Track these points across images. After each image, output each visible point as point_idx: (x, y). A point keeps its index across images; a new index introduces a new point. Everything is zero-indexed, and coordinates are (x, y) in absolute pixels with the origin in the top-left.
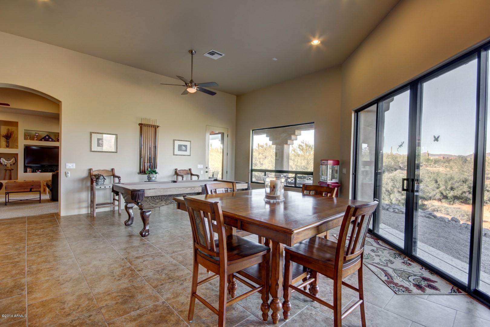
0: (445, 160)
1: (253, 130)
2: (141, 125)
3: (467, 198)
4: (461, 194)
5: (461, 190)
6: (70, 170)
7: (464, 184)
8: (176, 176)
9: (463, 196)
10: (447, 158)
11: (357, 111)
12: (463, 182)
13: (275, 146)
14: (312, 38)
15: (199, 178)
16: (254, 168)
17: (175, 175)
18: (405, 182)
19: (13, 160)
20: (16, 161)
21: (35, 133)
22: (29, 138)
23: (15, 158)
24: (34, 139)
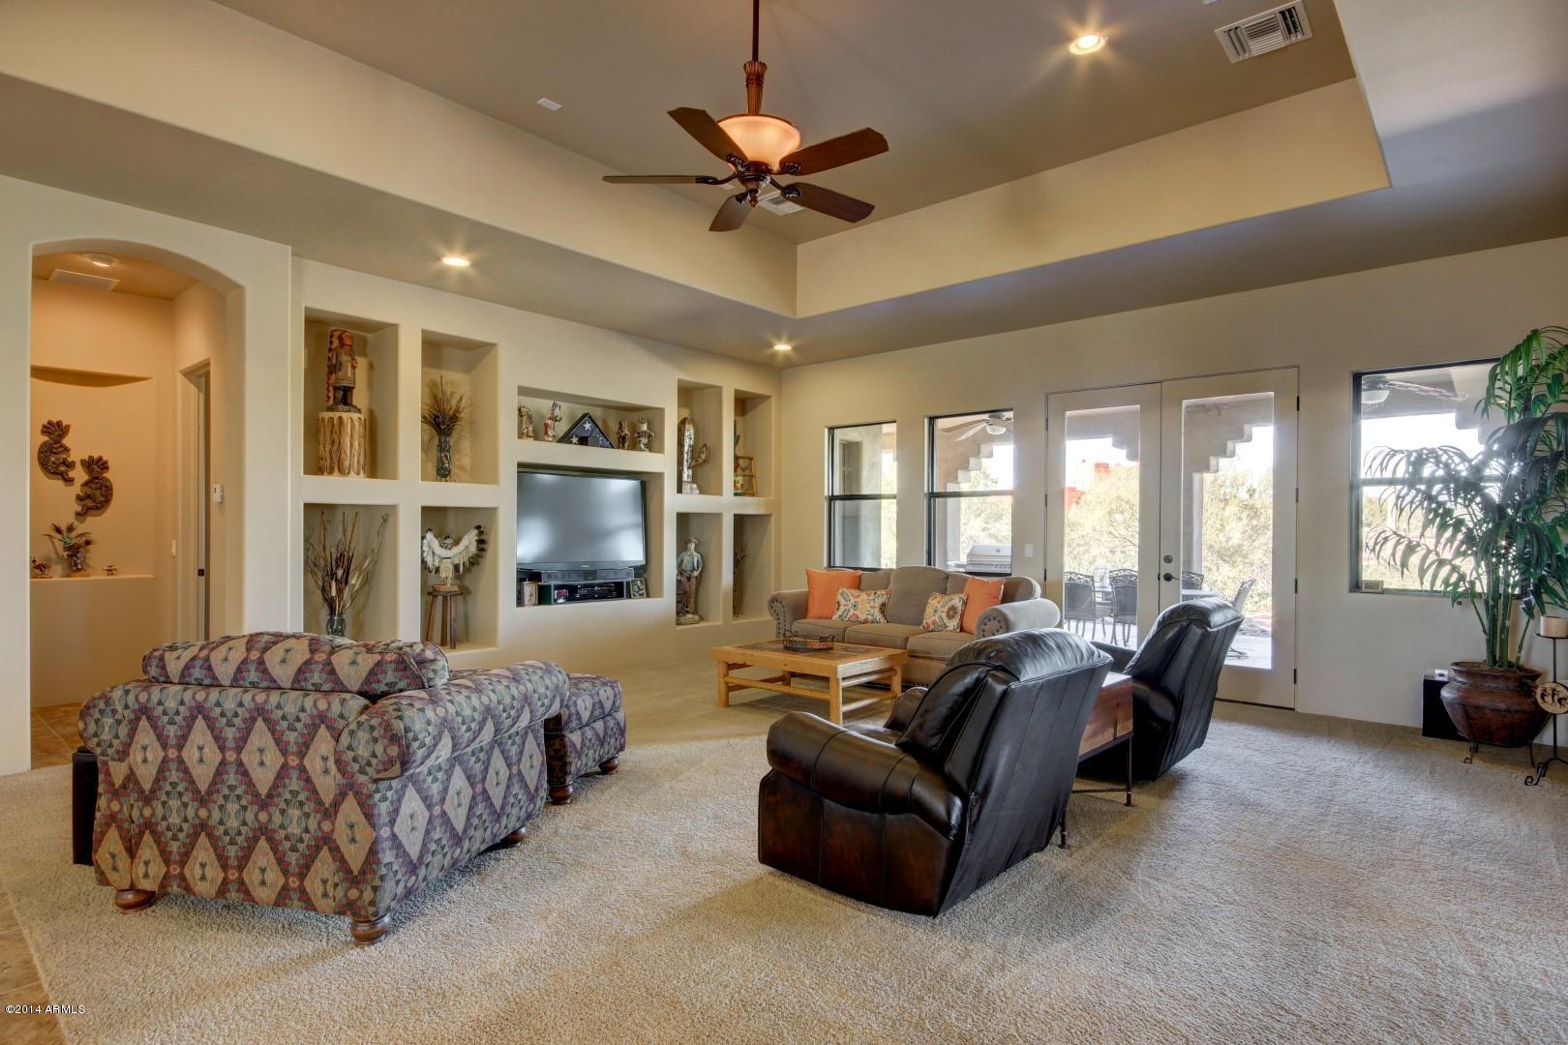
19: (469, 540)
20: (484, 546)
21: (551, 403)
22: (531, 429)
23: (481, 533)
24: (546, 433)
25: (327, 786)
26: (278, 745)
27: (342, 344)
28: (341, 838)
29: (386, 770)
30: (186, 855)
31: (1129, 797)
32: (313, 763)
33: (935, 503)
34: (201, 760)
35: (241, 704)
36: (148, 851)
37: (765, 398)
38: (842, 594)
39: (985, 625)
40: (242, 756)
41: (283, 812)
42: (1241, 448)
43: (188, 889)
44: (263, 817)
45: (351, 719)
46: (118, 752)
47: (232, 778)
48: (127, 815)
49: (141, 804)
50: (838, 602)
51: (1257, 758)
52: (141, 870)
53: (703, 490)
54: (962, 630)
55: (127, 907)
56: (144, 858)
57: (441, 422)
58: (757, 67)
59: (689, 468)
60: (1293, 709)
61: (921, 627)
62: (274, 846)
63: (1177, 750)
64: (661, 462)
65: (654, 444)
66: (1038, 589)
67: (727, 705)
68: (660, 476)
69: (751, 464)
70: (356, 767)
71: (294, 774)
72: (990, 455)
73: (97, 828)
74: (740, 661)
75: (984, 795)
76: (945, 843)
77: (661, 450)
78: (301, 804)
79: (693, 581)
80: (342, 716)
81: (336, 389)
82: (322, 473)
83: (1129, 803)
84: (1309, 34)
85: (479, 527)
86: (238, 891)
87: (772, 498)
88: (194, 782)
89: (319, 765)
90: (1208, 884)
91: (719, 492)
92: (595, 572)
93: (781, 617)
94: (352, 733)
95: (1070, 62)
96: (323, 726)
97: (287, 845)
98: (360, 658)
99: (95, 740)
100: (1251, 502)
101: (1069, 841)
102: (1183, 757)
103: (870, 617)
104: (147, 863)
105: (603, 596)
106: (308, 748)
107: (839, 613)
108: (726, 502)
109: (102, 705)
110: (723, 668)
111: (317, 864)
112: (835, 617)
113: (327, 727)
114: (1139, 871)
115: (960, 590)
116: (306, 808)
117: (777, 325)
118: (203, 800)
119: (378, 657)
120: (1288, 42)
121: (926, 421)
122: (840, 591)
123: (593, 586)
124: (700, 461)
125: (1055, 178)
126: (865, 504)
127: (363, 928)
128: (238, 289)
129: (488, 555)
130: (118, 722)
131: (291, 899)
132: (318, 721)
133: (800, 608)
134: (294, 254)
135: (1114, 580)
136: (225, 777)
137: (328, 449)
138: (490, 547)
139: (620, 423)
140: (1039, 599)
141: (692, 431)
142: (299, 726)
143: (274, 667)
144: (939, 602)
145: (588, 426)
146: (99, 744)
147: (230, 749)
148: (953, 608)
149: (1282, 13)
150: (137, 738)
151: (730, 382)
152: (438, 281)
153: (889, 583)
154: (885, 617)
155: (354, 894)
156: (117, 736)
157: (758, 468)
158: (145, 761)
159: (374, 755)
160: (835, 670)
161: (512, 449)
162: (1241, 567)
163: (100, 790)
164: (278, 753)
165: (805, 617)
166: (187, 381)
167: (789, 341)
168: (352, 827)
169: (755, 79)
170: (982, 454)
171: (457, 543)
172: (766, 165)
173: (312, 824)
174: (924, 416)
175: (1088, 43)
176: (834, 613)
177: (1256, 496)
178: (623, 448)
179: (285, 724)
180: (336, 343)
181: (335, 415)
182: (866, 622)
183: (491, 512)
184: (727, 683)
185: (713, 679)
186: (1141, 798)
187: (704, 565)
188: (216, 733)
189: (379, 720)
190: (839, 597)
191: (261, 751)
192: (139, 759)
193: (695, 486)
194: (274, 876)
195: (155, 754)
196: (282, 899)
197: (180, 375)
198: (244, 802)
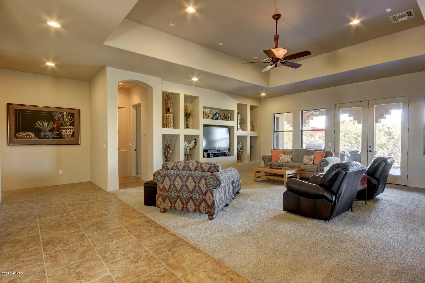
19: (193, 142)
20: (196, 144)
21: (210, 110)
22: (206, 116)
23: (196, 141)
24: (209, 117)
25: (204, 189)
26: (194, 181)
27: (168, 99)
28: (207, 199)
29: (216, 186)
30: (175, 202)
31: (366, 202)
32: (201, 185)
33: (303, 133)
34: (178, 184)
35: (186, 174)
36: (167, 201)
37: (257, 107)
38: (281, 155)
39: (321, 163)
40: (187, 183)
41: (195, 194)
42: (387, 116)
43: (176, 209)
44: (191, 195)
45: (209, 177)
46: (161, 182)
47: (185, 188)
48: (163, 194)
49: (166, 192)
50: (280, 157)
51: (398, 196)
52: (166, 205)
53: (243, 130)
54: (314, 164)
55: (162, 212)
56: (167, 203)
57: (187, 116)
58: (277, 37)
59: (239, 125)
60: (407, 186)
61: (302, 164)
62: (193, 201)
63: (377, 192)
64: (234, 123)
65: (232, 119)
66: (334, 154)
67: (256, 181)
68: (233, 127)
69: (253, 123)
70: (210, 186)
71: (197, 187)
72: (312, 119)
73: (157, 197)
74: (259, 171)
75: (340, 195)
76: (331, 205)
77: (233, 121)
78: (199, 193)
79: (240, 152)
80: (207, 176)
81: (167, 109)
82: (165, 128)
83: (366, 204)
84: (414, 16)
85: (195, 140)
86: (186, 209)
87: (259, 132)
88: (177, 188)
89: (202, 185)
90: (390, 219)
91: (246, 130)
92: (219, 150)
93: (265, 161)
94: (209, 179)
95: (351, 26)
96: (203, 178)
97: (196, 201)
98: (207, 165)
99: (157, 180)
100: (388, 131)
101: (353, 210)
102: (379, 194)
103: (288, 161)
104: (167, 204)
105: (221, 156)
106: (200, 182)
107: (280, 160)
108: (248, 133)
109: (158, 174)
110: (255, 172)
111: (202, 204)
112: (279, 161)
113: (204, 178)
114: (372, 216)
115: (313, 155)
116: (200, 194)
117: (262, 89)
118: (179, 192)
119: (210, 165)
120: (409, 18)
121: (301, 112)
122: (280, 155)
123: (219, 153)
124: (242, 123)
125: (341, 51)
126: (280, 133)
127: (211, 217)
128: (151, 88)
129: (197, 146)
130: (161, 177)
131: (197, 211)
132: (202, 177)
133: (270, 159)
134: (162, 80)
135: (350, 153)
136: (183, 187)
137: (166, 122)
138: (197, 144)
139: (224, 114)
140: (334, 157)
141: (240, 116)
142: (198, 178)
143: (191, 167)
144: (307, 157)
145: (217, 115)
146: (157, 181)
147: (184, 182)
148: (311, 159)
149: (408, 13)
150: (165, 180)
151: (249, 103)
152: (191, 84)
153: (292, 153)
154: (292, 161)
155: (210, 210)
156: (161, 180)
157: (255, 124)
158: (167, 184)
159: (214, 184)
160: (285, 173)
161: (203, 121)
162: (385, 150)
163: (158, 190)
164: (194, 183)
165: (271, 161)
166: (133, 108)
167: (265, 93)
168: (209, 197)
169: (276, 39)
170: (310, 119)
171: (190, 143)
172: (279, 58)
173: (201, 197)
174: (301, 111)
175: (355, 22)
176: (279, 160)
177: (390, 129)
178: (225, 120)
179: (195, 177)
180: (167, 98)
181: (167, 115)
182: (287, 162)
183: (198, 136)
184: (256, 176)
185: (252, 175)
186: (369, 203)
187: (243, 148)
188: (181, 179)
189: (215, 177)
190: (280, 156)
191: (190, 182)
192: (166, 184)
193: (241, 129)
194: (193, 207)
195: (169, 183)
196: (195, 211)
197: (131, 106)
198: (187, 192)
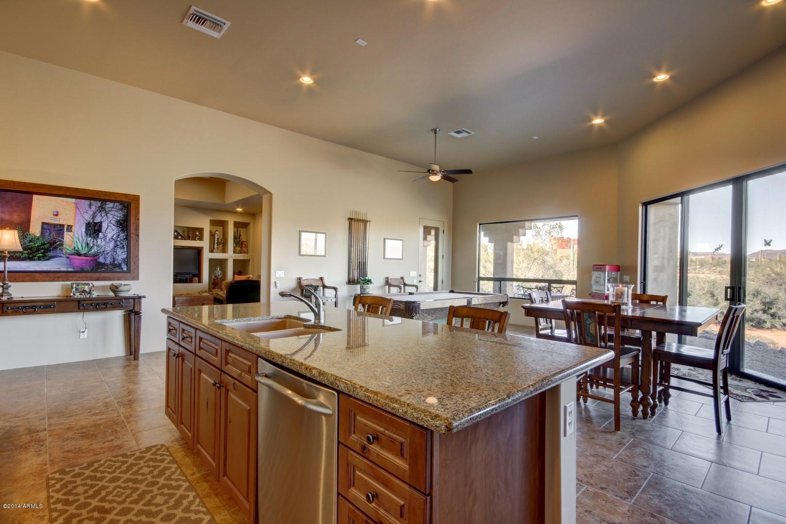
0: (715, 261)
1: (480, 224)
2: (350, 219)
3: (760, 320)
4: (751, 314)
5: (751, 307)
6: (280, 278)
7: (756, 299)
8: (387, 287)
9: (754, 317)
10: (719, 258)
11: (646, 205)
12: (754, 295)
13: (493, 244)
14: (592, 116)
15: (418, 289)
16: (481, 275)
17: (386, 285)
18: (729, 290)
59: (217, 245)
64: (203, 244)
68: (202, 248)
79: (219, 279)
87: (250, 254)
91: (227, 252)
108: (229, 255)
124: (221, 243)
139: (188, 233)
141: (219, 234)
151: (231, 219)
178: (189, 239)
